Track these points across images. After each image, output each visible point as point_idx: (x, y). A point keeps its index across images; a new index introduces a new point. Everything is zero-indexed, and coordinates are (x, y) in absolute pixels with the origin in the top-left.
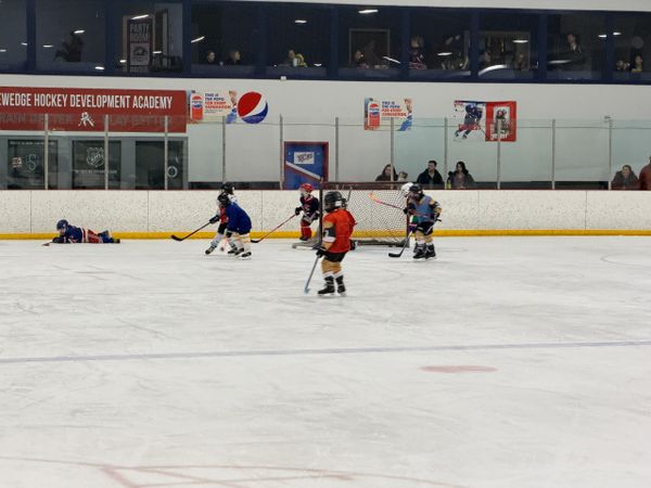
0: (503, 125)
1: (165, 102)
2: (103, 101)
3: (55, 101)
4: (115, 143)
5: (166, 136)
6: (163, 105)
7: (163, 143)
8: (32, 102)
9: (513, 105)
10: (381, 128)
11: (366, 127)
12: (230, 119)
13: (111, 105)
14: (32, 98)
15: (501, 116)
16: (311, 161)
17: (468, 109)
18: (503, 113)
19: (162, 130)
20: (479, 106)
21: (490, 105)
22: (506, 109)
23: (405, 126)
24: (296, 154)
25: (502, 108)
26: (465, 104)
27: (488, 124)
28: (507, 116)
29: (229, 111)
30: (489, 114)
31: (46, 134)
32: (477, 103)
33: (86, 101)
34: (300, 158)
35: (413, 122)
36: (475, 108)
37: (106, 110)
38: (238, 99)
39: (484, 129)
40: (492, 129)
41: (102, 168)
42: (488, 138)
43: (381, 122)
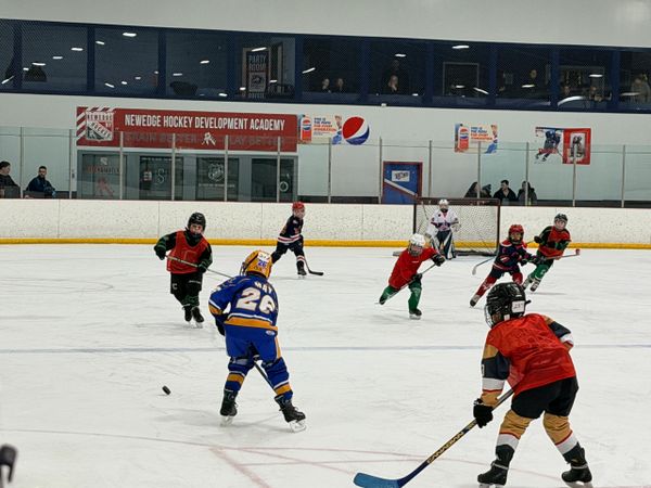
0: (578, 149)
1: (278, 125)
2: (223, 123)
3: (181, 123)
4: (234, 161)
5: (279, 154)
6: (277, 128)
7: (275, 160)
8: (161, 123)
9: (588, 132)
10: (469, 150)
11: (457, 149)
12: (335, 141)
13: (230, 126)
14: (162, 119)
15: (577, 142)
17: (548, 135)
18: (579, 139)
19: (276, 150)
20: (558, 132)
21: (568, 132)
22: (582, 135)
23: (491, 149)
24: (394, 172)
25: (578, 135)
26: (545, 131)
27: (565, 148)
28: (582, 142)
29: (336, 134)
30: (567, 140)
31: (173, 151)
32: (557, 129)
33: (209, 122)
34: (397, 176)
35: (498, 145)
36: (554, 134)
37: (226, 131)
38: (343, 123)
40: (569, 153)
41: (222, 182)
42: (565, 161)
43: (470, 145)
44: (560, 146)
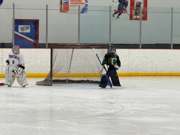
10: (70, 11)
15: (139, 5)
16: (28, 31)
18: (140, 3)
24: (20, 26)
25: (139, 1)
27: (131, 9)
28: (142, 5)
30: (132, 4)
34: (22, 29)
35: (89, 8)
39: (129, 13)
42: (131, 18)
43: (70, 8)
44: (128, 8)
